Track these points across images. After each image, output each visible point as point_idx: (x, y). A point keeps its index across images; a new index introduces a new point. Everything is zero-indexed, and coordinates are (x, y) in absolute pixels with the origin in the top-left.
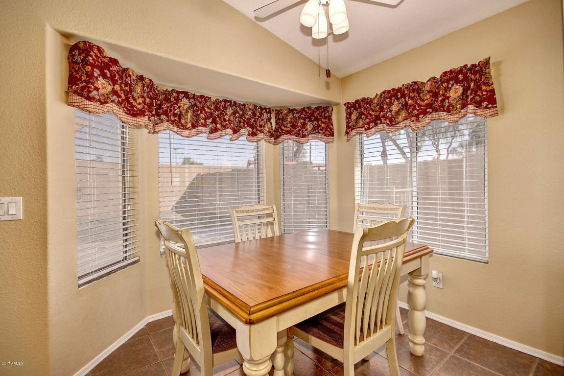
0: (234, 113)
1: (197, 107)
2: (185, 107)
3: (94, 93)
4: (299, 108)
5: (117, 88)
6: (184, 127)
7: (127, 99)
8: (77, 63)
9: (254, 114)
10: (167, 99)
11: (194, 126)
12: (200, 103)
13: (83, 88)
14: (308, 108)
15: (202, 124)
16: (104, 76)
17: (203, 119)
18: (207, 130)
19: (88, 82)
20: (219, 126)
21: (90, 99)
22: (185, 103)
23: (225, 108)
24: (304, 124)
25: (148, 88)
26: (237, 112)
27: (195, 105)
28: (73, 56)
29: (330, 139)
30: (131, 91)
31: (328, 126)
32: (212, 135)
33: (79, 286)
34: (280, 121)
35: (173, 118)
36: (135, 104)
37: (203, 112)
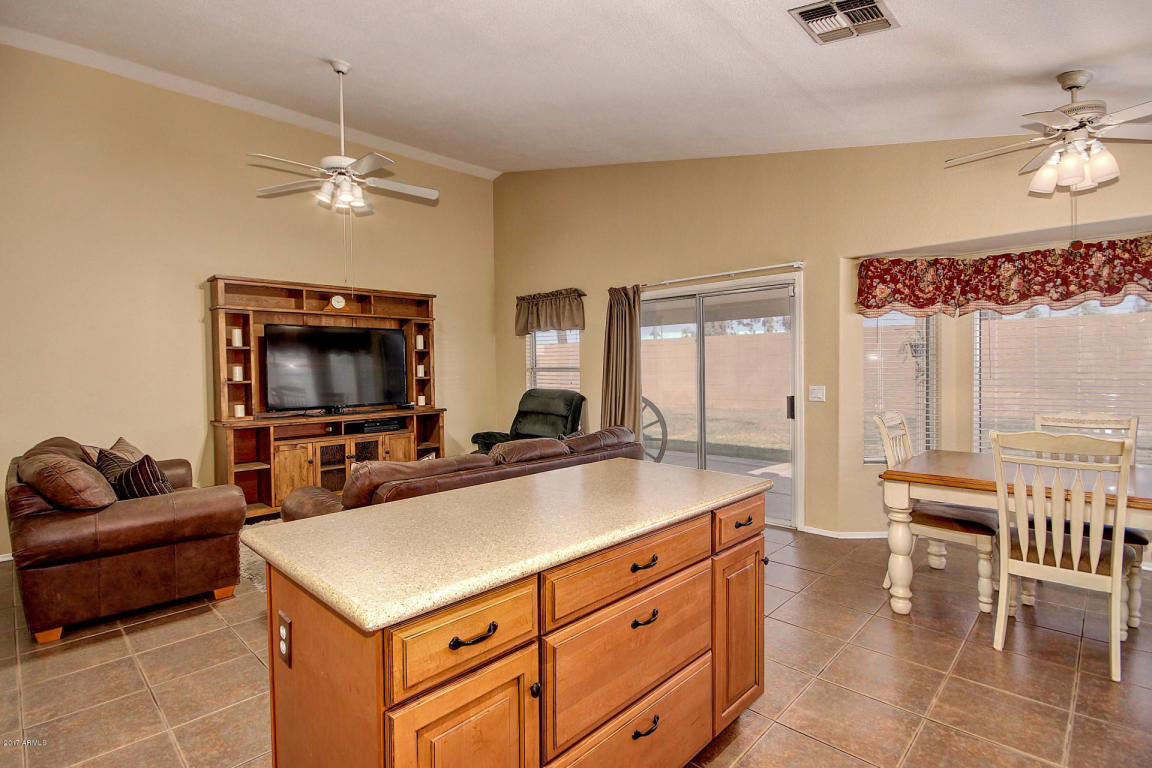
0: (1110, 261)
1: (1029, 269)
2: (1007, 275)
3: (872, 302)
5: (900, 286)
6: (1005, 302)
7: (913, 292)
10: (978, 271)
11: (1023, 296)
12: (1034, 262)
13: (866, 299)
15: (1036, 291)
16: (884, 281)
17: (1040, 284)
18: (1046, 299)
19: (869, 293)
20: (1072, 288)
21: (868, 307)
22: (1007, 269)
25: (944, 269)
26: (1117, 257)
27: (1025, 267)
28: (861, 273)
30: (917, 283)
32: (1063, 303)
33: (865, 462)
35: (988, 292)
36: (921, 295)
37: (1041, 273)
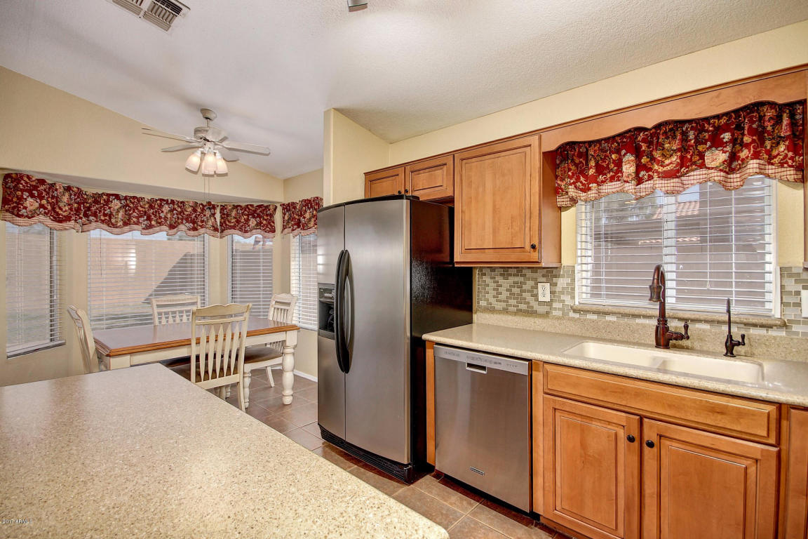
0: (171, 211)
1: (129, 207)
2: (116, 208)
3: (23, 212)
4: (243, 205)
5: (44, 202)
6: (115, 226)
7: (53, 209)
8: (9, 188)
9: (195, 210)
10: (96, 202)
11: (125, 224)
12: (133, 203)
13: (14, 208)
14: (251, 205)
15: (134, 222)
16: (32, 196)
17: (136, 217)
18: (139, 227)
19: (18, 204)
20: (153, 223)
21: (19, 216)
22: (116, 204)
23: (161, 206)
24: (248, 220)
25: (75, 195)
26: (175, 209)
27: (127, 205)
28: (6, 183)
29: (271, 235)
30: (57, 202)
31: (269, 223)
32: (147, 231)
33: (8, 357)
34: (225, 216)
35: (102, 218)
36: (60, 212)
37: (136, 211)
